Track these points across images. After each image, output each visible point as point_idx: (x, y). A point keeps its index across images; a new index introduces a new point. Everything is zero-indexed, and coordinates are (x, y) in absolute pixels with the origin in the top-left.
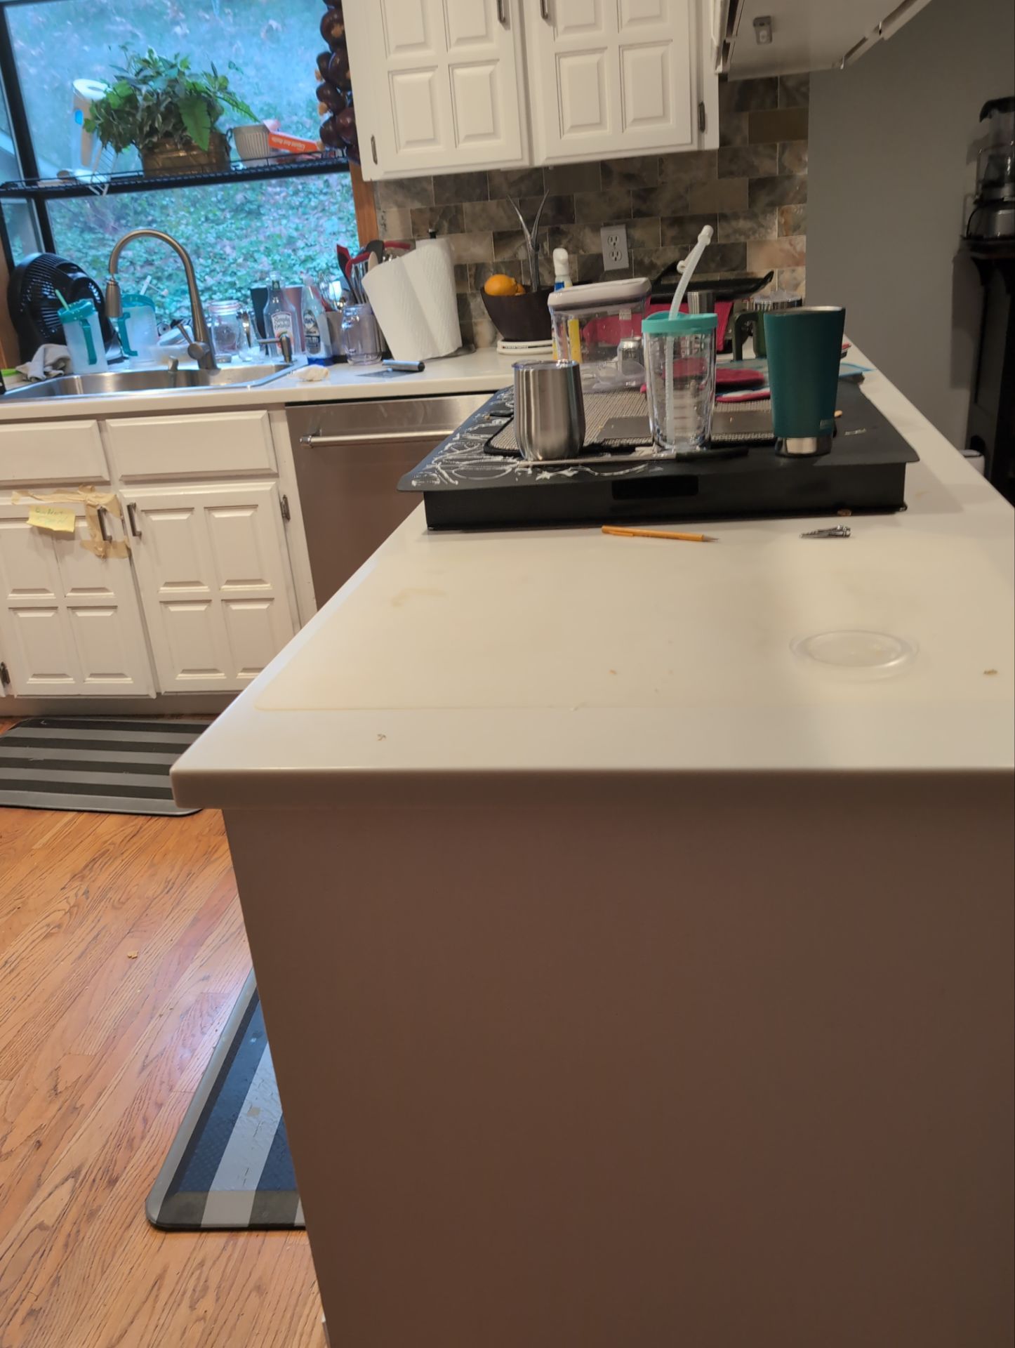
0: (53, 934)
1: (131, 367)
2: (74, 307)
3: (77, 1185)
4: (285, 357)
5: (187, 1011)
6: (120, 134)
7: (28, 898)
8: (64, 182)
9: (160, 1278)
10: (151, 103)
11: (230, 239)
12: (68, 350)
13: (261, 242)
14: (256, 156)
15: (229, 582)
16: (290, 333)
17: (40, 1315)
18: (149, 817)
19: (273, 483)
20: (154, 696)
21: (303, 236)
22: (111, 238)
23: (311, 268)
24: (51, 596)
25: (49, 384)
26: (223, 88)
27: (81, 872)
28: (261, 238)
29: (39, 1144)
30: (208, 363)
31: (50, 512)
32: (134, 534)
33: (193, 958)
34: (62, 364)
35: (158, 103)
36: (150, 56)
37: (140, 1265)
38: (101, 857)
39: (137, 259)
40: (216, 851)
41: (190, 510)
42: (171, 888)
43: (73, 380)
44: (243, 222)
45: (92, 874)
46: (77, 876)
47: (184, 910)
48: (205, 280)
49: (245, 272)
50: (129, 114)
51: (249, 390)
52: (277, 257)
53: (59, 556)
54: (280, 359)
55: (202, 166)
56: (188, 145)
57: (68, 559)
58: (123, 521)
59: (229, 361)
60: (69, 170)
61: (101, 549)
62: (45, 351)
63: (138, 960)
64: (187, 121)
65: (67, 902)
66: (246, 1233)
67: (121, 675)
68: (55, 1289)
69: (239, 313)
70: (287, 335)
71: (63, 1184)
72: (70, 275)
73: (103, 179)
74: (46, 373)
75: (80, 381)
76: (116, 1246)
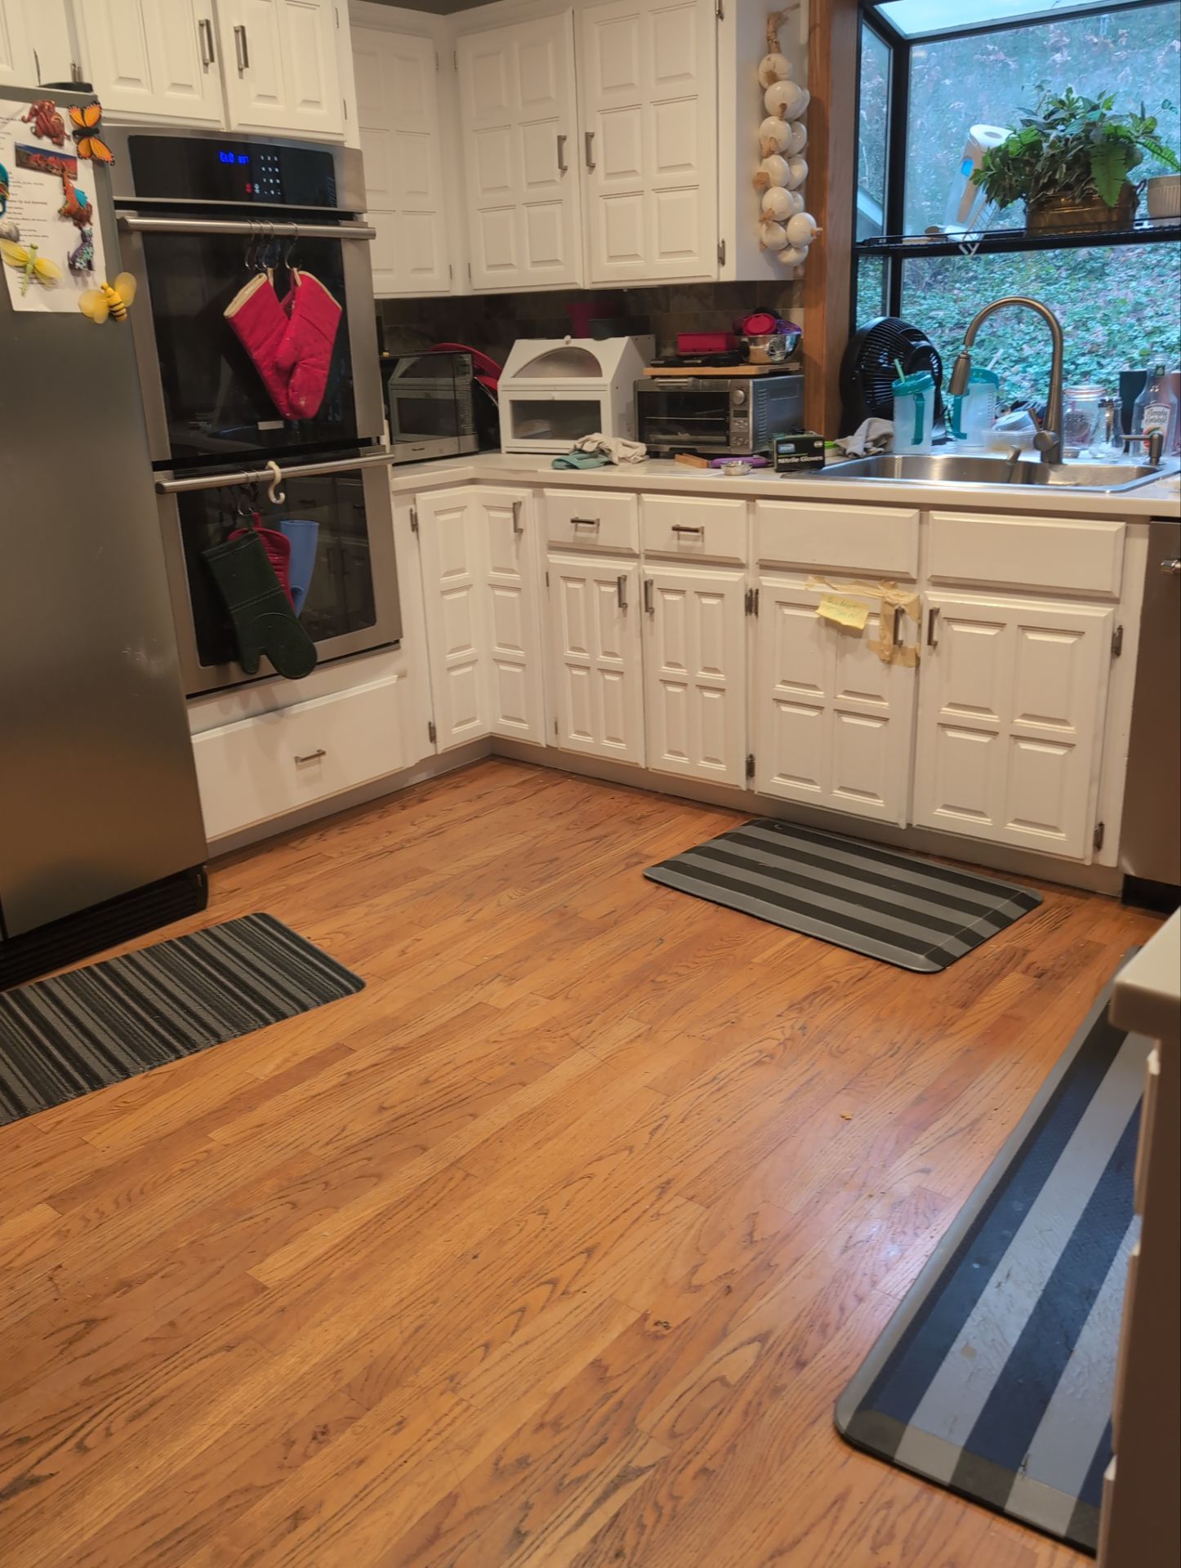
0: (764, 1063)
1: (957, 451)
2: (911, 379)
3: (764, 1352)
4: (1152, 458)
5: (901, 1202)
6: (1011, 187)
7: (743, 1014)
8: (931, 241)
9: (840, 1500)
10: (1056, 151)
11: (1061, 303)
12: (893, 426)
13: (1099, 308)
14: (1167, 214)
15: (1025, 716)
16: (1163, 429)
17: (712, 1477)
18: (879, 963)
19: (1111, 610)
20: (903, 826)
21: (1154, 302)
22: (923, 295)
23: (1157, 343)
24: (820, 694)
25: (868, 461)
26: (1148, 132)
27: (799, 1003)
28: (1101, 303)
29: (729, 1290)
30: (1053, 456)
31: (842, 604)
32: (930, 642)
33: (912, 1143)
34: (884, 441)
35: (1064, 153)
36: (1067, 96)
37: (821, 1472)
38: (823, 992)
39: (949, 320)
40: (953, 1024)
41: (1001, 625)
42: (896, 1052)
43: (894, 459)
44: (1081, 283)
45: (812, 1009)
46: (796, 1006)
47: (908, 1083)
48: (1022, 349)
49: (1072, 343)
50: (1027, 163)
51: (1108, 496)
52: (1115, 327)
53: (841, 653)
54: (1142, 460)
55: (1100, 224)
56: (1088, 199)
57: (849, 658)
58: (920, 626)
59: (1075, 456)
60: (940, 226)
61: (887, 653)
62: (870, 424)
63: (852, 1123)
64: (1096, 172)
65: (782, 1032)
66: (944, 1493)
67: (873, 795)
68: (730, 1456)
69: (1104, 401)
70: (1160, 432)
71: (749, 1344)
72: (913, 343)
73: (975, 237)
74: (866, 450)
75: (900, 461)
76: (797, 1439)
